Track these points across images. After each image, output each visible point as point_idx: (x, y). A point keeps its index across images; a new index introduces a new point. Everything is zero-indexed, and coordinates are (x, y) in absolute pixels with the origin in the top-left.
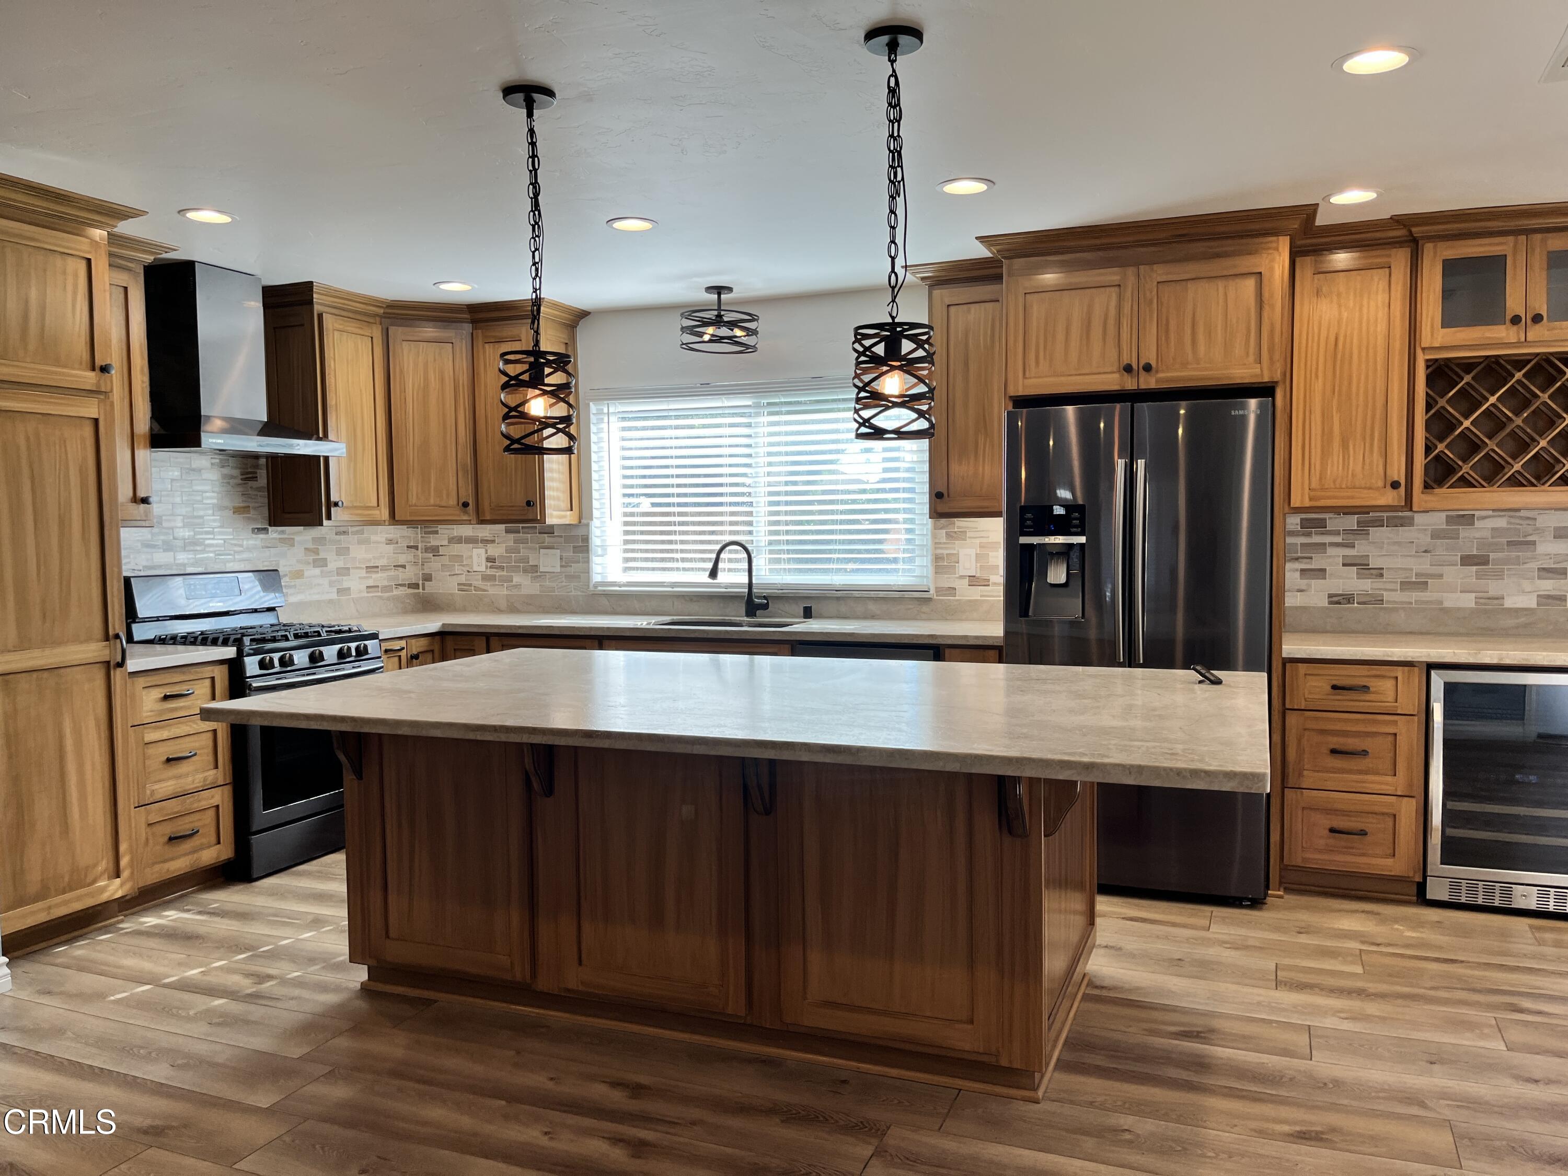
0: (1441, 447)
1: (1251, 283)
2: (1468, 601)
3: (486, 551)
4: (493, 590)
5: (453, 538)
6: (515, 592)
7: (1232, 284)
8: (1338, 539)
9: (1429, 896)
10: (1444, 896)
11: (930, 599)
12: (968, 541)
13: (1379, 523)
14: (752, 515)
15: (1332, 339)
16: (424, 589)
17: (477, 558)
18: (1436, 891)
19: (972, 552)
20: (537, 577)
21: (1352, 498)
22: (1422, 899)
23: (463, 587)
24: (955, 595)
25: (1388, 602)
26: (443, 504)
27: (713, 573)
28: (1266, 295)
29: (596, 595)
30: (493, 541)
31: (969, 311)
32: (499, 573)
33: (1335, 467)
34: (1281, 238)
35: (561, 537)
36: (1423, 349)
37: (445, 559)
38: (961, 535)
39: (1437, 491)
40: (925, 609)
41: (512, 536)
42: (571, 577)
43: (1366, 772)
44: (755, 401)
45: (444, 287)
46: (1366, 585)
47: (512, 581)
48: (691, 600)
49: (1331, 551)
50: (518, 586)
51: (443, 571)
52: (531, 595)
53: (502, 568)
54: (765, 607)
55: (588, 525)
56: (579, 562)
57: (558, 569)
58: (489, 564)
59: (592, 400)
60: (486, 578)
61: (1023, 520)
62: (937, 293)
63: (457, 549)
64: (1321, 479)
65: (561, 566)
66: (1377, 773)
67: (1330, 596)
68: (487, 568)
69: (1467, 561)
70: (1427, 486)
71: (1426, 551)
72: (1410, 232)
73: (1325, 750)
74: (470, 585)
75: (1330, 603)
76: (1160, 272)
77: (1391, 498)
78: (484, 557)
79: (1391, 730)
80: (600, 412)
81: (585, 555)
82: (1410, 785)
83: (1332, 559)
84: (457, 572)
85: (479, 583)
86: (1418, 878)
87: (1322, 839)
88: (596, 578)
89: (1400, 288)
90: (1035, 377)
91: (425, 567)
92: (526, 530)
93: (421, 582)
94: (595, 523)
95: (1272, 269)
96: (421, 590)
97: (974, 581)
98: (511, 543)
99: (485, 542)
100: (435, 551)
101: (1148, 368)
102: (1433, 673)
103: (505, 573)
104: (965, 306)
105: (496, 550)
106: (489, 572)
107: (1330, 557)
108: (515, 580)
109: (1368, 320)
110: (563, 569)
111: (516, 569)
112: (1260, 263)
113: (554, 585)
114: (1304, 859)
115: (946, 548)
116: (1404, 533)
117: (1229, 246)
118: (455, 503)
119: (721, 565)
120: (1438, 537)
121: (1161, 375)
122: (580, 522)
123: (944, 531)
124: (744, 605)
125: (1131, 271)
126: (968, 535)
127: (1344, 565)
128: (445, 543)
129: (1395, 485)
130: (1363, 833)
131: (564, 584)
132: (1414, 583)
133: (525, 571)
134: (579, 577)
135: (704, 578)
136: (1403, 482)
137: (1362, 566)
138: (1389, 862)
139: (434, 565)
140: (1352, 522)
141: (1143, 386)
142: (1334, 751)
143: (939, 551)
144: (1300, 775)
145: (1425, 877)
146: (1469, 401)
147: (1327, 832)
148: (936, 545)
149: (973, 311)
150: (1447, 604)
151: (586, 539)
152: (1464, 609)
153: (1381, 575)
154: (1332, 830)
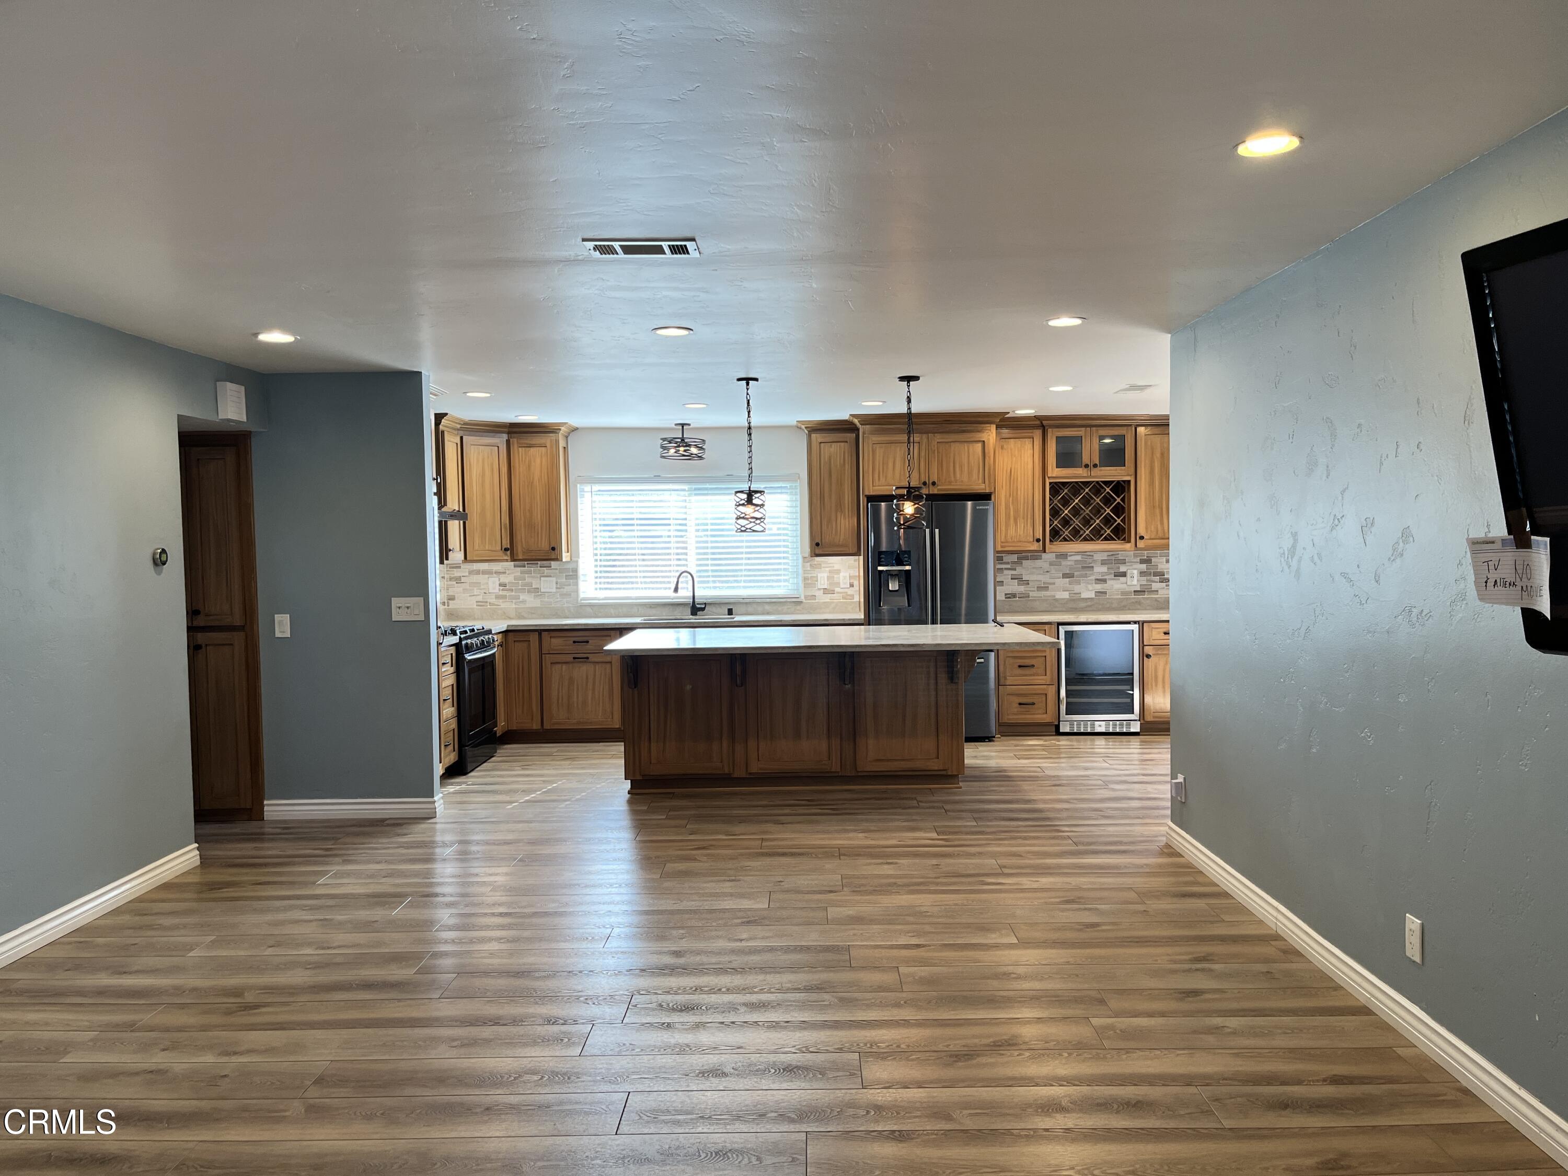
0: (1056, 523)
1: (980, 445)
2: (1066, 595)
3: (499, 579)
4: (504, 605)
5: (473, 571)
6: (522, 606)
7: (971, 446)
8: (1009, 566)
9: (1061, 731)
10: (1067, 730)
11: (801, 602)
12: (823, 569)
13: (1027, 558)
14: (687, 555)
15: (1009, 471)
16: (448, 606)
17: (493, 584)
18: (1065, 728)
19: (825, 575)
20: (539, 595)
21: (1020, 546)
22: (1058, 733)
23: (480, 604)
24: (815, 599)
25: (1032, 597)
26: (494, 549)
27: (676, 590)
28: (986, 451)
29: (582, 606)
30: (504, 573)
31: (831, 446)
32: (508, 594)
33: (1012, 532)
34: (992, 425)
35: (557, 569)
36: (1049, 478)
37: (467, 586)
38: (819, 566)
39: (1055, 543)
40: (798, 608)
41: (519, 569)
42: (562, 595)
43: (1034, 675)
44: (690, 487)
45: (520, 417)
46: (1022, 589)
47: (519, 599)
48: (651, 607)
49: (1006, 572)
50: (524, 602)
51: (464, 593)
52: (535, 607)
53: (512, 590)
54: (703, 609)
55: (577, 562)
56: (570, 585)
57: (554, 590)
58: (501, 588)
59: (579, 483)
60: (498, 597)
61: (880, 558)
62: (813, 436)
63: (475, 578)
64: (1005, 537)
65: (557, 588)
66: (1038, 675)
67: (1006, 594)
68: (499, 590)
69: (1065, 576)
70: (1051, 541)
71: (1047, 572)
72: (1042, 423)
73: (1016, 666)
74: (487, 602)
75: (1006, 598)
76: (938, 438)
77: (1036, 546)
78: (498, 583)
79: (1044, 655)
80: (583, 491)
81: (575, 581)
82: (1052, 679)
83: (1006, 576)
84: (475, 593)
85: (493, 601)
86: (1057, 723)
87: (1015, 708)
88: (582, 595)
89: (1038, 447)
90: (879, 486)
91: (449, 591)
92: (530, 565)
93: (446, 601)
94: (581, 561)
95: (989, 439)
96: (446, 607)
97: (826, 591)
98: (519, 574)
99: (497, 573)
100: (458, 580)
101: (934, 484)
102: (1060, 627)
103: (513, 593)
104: (829, 444)
105: (504, 579)
106: (501, 593)
107: (1005, 575)
108: (521, 598)
109: (1024, 462)
110: (558, 590)
111: (522, 591)
112: (984, 436)
113: (552, 600)
114: (1008, 719)
115: (811, 574)
116: (1038, 563)
117: (969, 427)
118: (500, 548)
119: (680, 585)
120: (1053, 565)
121: (939, 487)
122: (571, 560)
123: (809, 564)
124: (690, 610)
125: (924, 436)
126: (823, 565)
127: (1012, 579)
128: (467, 574)
129: (1038, 540)
130: (1033, 704)
131: (559, 600)
132: (1042, 587)
133: (529, 592)
134: (570, 595)
135: (670, 593)
136: (1041, 539)
137: (1019, 579)
138: (1044, 716)
139: (457, 589)
140: (1014, 558)
141: (931, 492)
142: (1020, 666)
143: (806, 575)
144: (1005, 679)
145: (1059, 721)
146: (1065, 502)
147: (1018, 705)
148: (805, 571)
149: (833, 446)
150: (1057, 597)
151: (575, 571)
152: (1064, 599)
153: (1028, 584)
154: (1020, 704)
